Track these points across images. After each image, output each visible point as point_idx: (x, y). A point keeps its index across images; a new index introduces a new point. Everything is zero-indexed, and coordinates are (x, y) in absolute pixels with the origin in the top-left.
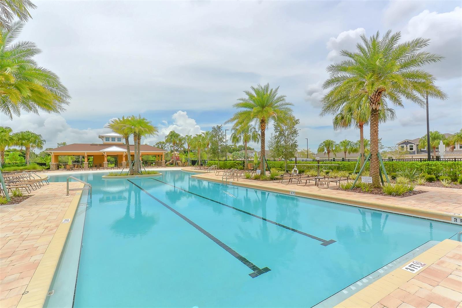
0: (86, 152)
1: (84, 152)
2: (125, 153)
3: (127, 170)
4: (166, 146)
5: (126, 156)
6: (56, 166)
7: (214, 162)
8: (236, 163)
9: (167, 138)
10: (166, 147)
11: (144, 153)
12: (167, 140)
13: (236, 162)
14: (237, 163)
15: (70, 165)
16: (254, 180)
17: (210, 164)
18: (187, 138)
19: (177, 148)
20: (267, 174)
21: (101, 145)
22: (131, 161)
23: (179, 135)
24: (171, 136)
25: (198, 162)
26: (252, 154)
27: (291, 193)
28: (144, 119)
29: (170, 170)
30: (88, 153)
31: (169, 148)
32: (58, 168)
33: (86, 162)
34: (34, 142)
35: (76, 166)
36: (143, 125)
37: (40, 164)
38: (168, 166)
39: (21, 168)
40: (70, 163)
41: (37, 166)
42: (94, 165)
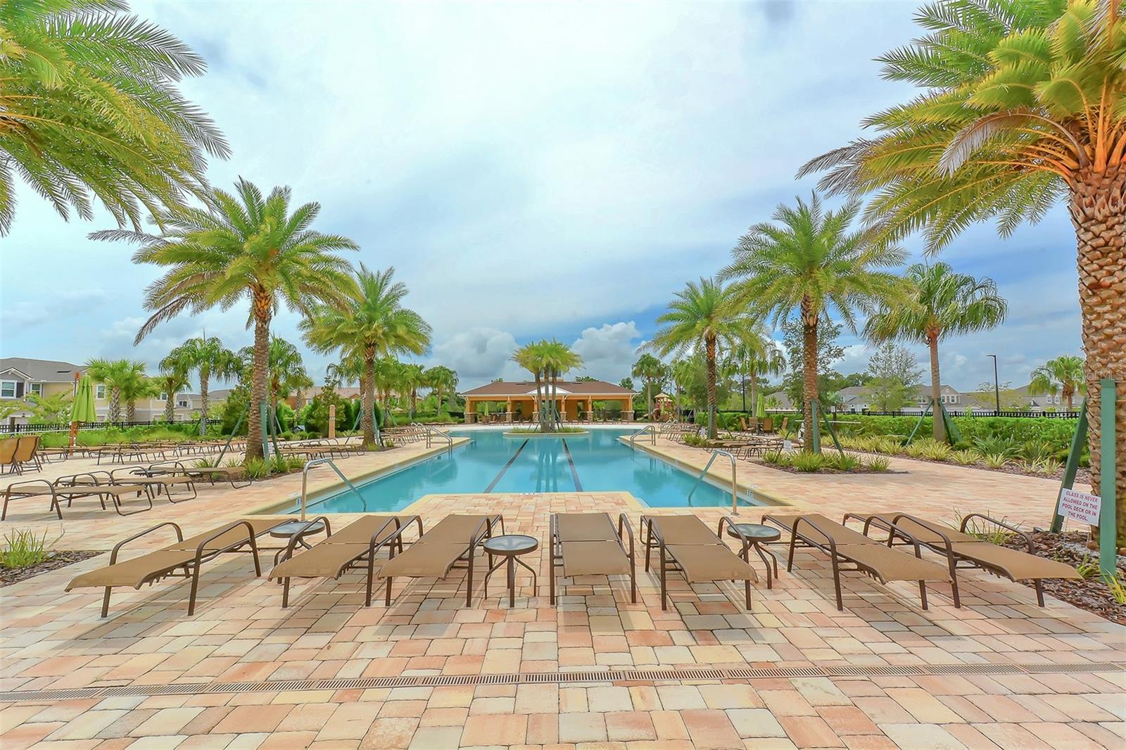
0: (509, 396)
3: (536, 426)
6: (471, 417)
11: (596, 396)
21: (528, 385)
30: (512, 397)
32: (475, 420)
33: (509, 412)
34: (445, 381)
35: (494, 417)
36: (554, 354)
37: (453, 414)
38: (638, 422)
39: (432, 419)
40: (486, 413)
41: (449, 417)
42: (520, 416)
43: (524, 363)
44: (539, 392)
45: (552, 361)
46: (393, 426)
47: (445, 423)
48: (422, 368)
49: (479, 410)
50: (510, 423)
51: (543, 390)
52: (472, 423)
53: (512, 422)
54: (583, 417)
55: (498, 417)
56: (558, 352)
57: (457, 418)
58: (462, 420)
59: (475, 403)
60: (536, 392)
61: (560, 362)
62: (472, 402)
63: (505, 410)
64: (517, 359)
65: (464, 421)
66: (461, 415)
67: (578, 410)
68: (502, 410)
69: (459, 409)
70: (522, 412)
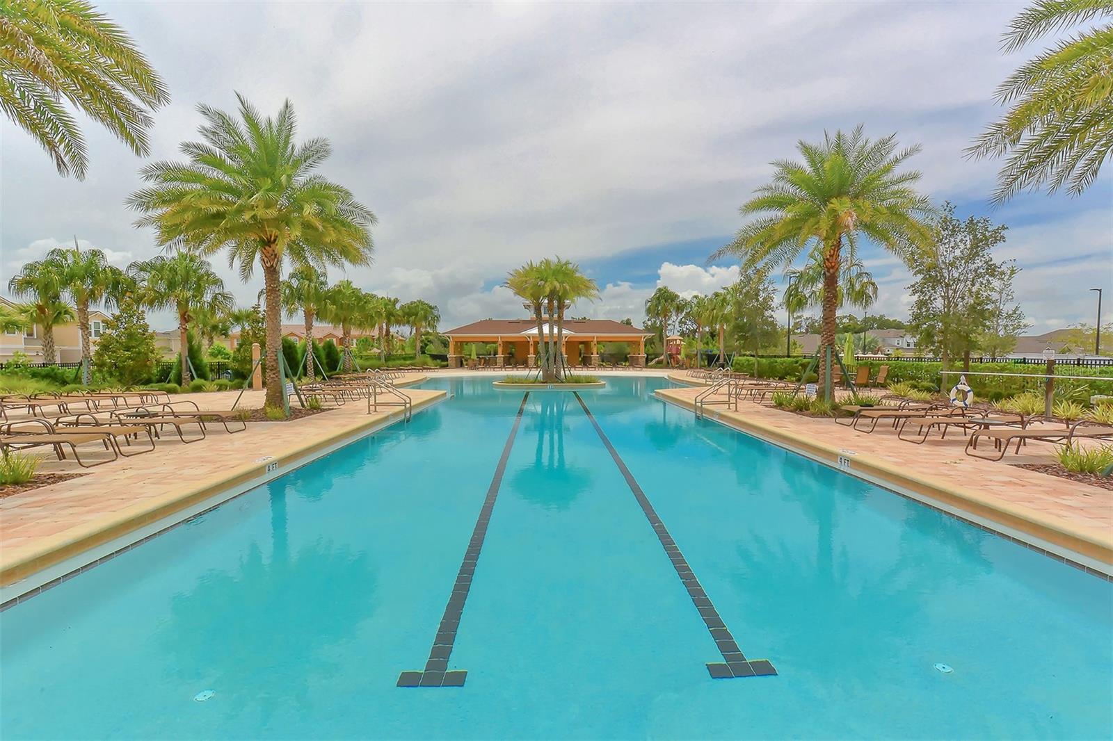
0: (500, 336)
1: (496, 335)
2: (566, 337)
3: (534, 372)
4: (670, 322)
5: (536, 343)
6: (456, 360)
7: (748, 360)
8: (798, 365)
9: (649, 304)
10: (669, 325)
11: (601, 337)
12: (649, 308)
13: (799, 362)
14: (801, 365)
15: (473, 360)
16: (791, 412)
17: (739, 364)
18: (695, 301)
19: (695, 327)
20: (841, 395)
21: (525, 322)
22: (547, 353)
23: (677, 296)
24: (658, 298)
25: (719, 358)
26: (901, 339)
27: (839, 459)
28: (567, 263)
29: (647, 375)
30: (504, 337)
31: (677, 326)
32: (460, 364)
33: (500, 355)
34: (426, 318)
35: (483, 361)
36: (560, 277)
37: (434, 357)
38: (651, 367)
39: (408, 362)
40: (474, 356)
41: (429, 360)
42: (512, 360)
43: (520, 290)
44: (541, 330)
45: (558, 285)
46: (355, 371)
47: (424, 367)
48: (396, 301)
49: (466, 352)
50: (501, 368)
51: (546, 329)
52: (457, 367)
53: (503, 367)
54: (586, 362)
55: (487, 361)
56: (565, 274)
57: (439, 361)
58: (445, 363)
59: (460, 344)
60: (535, 331)
61: (568, 287)
62: (456, 342)
63: (496, 353)
64: (512, 285)
65: (447, 366)
66: (444, 358)
67: (581, 354)
68: (492, 353)
69: (441, 351)
70: (515, 355)
